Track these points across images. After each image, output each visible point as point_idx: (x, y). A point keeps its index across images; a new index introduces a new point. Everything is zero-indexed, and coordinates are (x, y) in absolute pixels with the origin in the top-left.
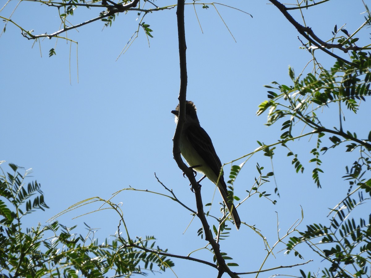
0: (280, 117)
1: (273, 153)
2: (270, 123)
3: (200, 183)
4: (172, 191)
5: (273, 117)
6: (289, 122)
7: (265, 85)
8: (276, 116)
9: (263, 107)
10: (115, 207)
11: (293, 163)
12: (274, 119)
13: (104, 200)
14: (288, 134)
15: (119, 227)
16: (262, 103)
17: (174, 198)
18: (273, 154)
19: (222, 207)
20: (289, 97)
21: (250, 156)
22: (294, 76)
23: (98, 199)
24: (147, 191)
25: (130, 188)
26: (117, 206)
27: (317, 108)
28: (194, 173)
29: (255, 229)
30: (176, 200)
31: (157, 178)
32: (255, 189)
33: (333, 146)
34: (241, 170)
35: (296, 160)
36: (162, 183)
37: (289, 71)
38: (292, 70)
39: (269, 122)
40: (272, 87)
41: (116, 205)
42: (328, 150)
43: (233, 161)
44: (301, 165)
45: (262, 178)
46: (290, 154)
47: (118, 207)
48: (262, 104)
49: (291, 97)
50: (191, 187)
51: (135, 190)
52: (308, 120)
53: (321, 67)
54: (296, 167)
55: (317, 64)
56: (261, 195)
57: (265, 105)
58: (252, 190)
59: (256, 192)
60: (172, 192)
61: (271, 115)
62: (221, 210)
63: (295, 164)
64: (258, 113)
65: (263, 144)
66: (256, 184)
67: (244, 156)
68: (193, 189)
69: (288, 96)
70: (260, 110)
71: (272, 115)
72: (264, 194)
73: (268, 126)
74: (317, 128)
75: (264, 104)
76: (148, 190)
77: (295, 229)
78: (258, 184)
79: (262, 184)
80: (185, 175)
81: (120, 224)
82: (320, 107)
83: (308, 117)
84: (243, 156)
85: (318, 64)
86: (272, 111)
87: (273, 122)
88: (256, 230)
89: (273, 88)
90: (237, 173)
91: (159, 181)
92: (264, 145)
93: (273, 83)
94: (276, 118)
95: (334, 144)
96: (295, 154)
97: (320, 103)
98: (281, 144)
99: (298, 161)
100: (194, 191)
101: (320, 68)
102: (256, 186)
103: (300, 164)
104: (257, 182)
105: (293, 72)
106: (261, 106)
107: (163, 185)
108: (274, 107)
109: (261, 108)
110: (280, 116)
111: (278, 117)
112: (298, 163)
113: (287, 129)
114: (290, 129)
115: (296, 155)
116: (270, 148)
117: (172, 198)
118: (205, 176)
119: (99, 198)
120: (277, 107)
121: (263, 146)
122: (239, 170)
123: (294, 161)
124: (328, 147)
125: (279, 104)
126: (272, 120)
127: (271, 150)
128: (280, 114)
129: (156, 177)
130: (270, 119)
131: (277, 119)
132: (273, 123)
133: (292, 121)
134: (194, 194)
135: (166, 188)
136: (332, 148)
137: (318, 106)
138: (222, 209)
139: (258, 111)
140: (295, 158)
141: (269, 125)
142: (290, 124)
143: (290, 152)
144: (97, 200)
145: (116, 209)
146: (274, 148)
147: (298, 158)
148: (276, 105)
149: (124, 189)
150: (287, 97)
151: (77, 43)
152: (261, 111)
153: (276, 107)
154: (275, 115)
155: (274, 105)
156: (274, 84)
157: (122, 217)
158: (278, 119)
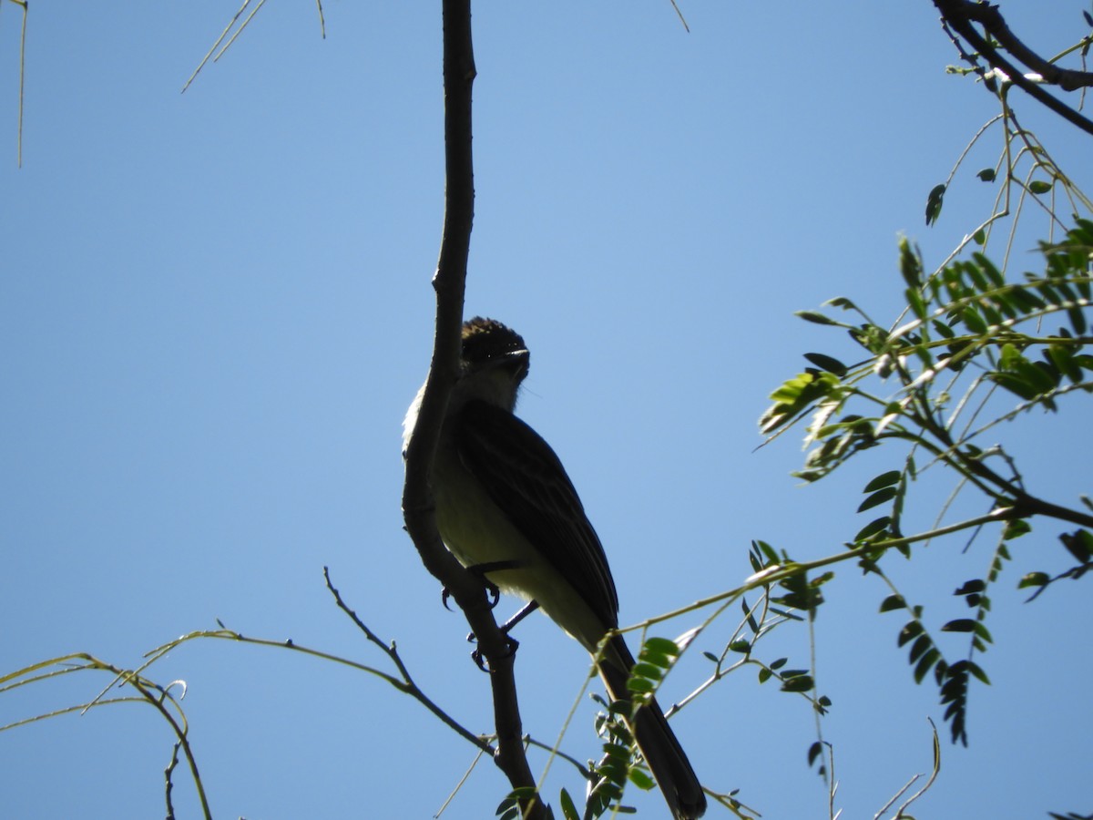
0: (859, 447)
1: (818, 596)
2: (818, 470)
3: (511, 634)
4: (394, 650)
5: (832, 444)
6: (893, 476)
7: (801, 311)
8: (843, 441)
9: (790, 402)
10: (155, 697)
11: (903, 639)
12: (836, 452)
13: (111, 668)
14: (887, 528)
15: (168, 773)
16: (787, 383)
17: (403, 680)
18: (820, 601)
19: (600, 714)
20: (898, 367)
21: (723, 602)
22: (920, 275)
23: (86, 663)
24: (290, 644)
25: (220, 629)
26: (165, 694)
27: (1014, 413)
28: (488, 591)
29: (736, 805)
30: (412, 689)
31: (336, 593)
32: (743, 648)
33: (1075, 573)
34: (683, 658)
35: (914, 629)
36: (353, 615)
37: (900, 255)
38: (913, 251)
39: (812, 463)
40: (833, 319)
41: (160, 688)
42: (1051, 587)
43: (651, 622)
44: (935, 653)
45: (771, 605)
46: (893, 603)
47: (166, 698)
48: (785, 387)
49: (906, 364)
50: (474, 647)
51: (240, 638)
52: (973, 465)
53: (1034, 145)
54: (913, 657)
55: (1020, 137)
56: (765, 675)
57: (798, 393)
58: (730, 651)
59: (747, 661)
60: (393, 653)
61: (821, 434)
62: (599, 726)
63: (910, 645)
64: (766, 421)
65: (781, 558)
66: (747, 626)
67: (701, 604)
68: (484, 658)
69: (897, 361)
70: (777, 411)
71: (827, 438)
72: (778, 671)
73: (806, 483)
74: (1011, 497)
75: (796, 388)
76: (294, 643)
77: (901, 811)
78: (755, 628)
79: (770, 628)
80: (451, 600)
81: (175, 761)
82: (1027, 408)
83: (975, 451)
84: (695, 603)
85: (1022, 133)
86: (827, 420)
87: (830, 465)
88: (741, 810)
89: (834, 324)
90: (663, 671)
91: (340, 603)
92: (787, 561)
93: (837, 303)
94: (845, 448)
95: (1077, 563)
96: (911, 603)
97: (1026, 393)
98: (858, 559)
99: (923, 633)
100: (486, 665)
101: (1031, 148)
102: (746, 635)
103: (931, 647)
104: (751, 621)
105: (917, 258)
106: (782, 394)
107: (360, 624)
108: (833, 405)
109: (779, 402)
110: (860, 441)
111: (851, 448)
112: (924, 642)
113: (885, 509)
114: (898, 508)
115: (918, 611)
116: (812, 575)
117: (395, 682)
118: (533, 606)
119: (89, 658)
120: (848, 402)
121: (782, 564)
122: (671, 658)
123: (907, 632)
124: (1052, 575)
125: (855, 391)
126: (826, 456)
127: (813, 583)
128: (861, 434)
129: (330, 586)
130: (816, 453)
131: (847, 453)
132: (827, 471)
133: (905, 474)
134: (488, 677)
135: (371, 637)
136: (1068, 580)
137: (1019, 402)
138: (602, 719)
139: (764, 416)
140: (911, 619)
141: (811, 477)
142: (897, 486)
143: (892, 594)
144: (84, 667)
145: (159, 705)
146: (828, 576)
147: (924, 621)
148: (847, 394)
149: (197, 634)
150: (893, 366)
151: (26, 5)
152: (777, 418)
153: (843, 401)
154: (839, 436)
155: (834, 395)
156: (840, 308)
157: (183, 737)
158: (852, 453)
